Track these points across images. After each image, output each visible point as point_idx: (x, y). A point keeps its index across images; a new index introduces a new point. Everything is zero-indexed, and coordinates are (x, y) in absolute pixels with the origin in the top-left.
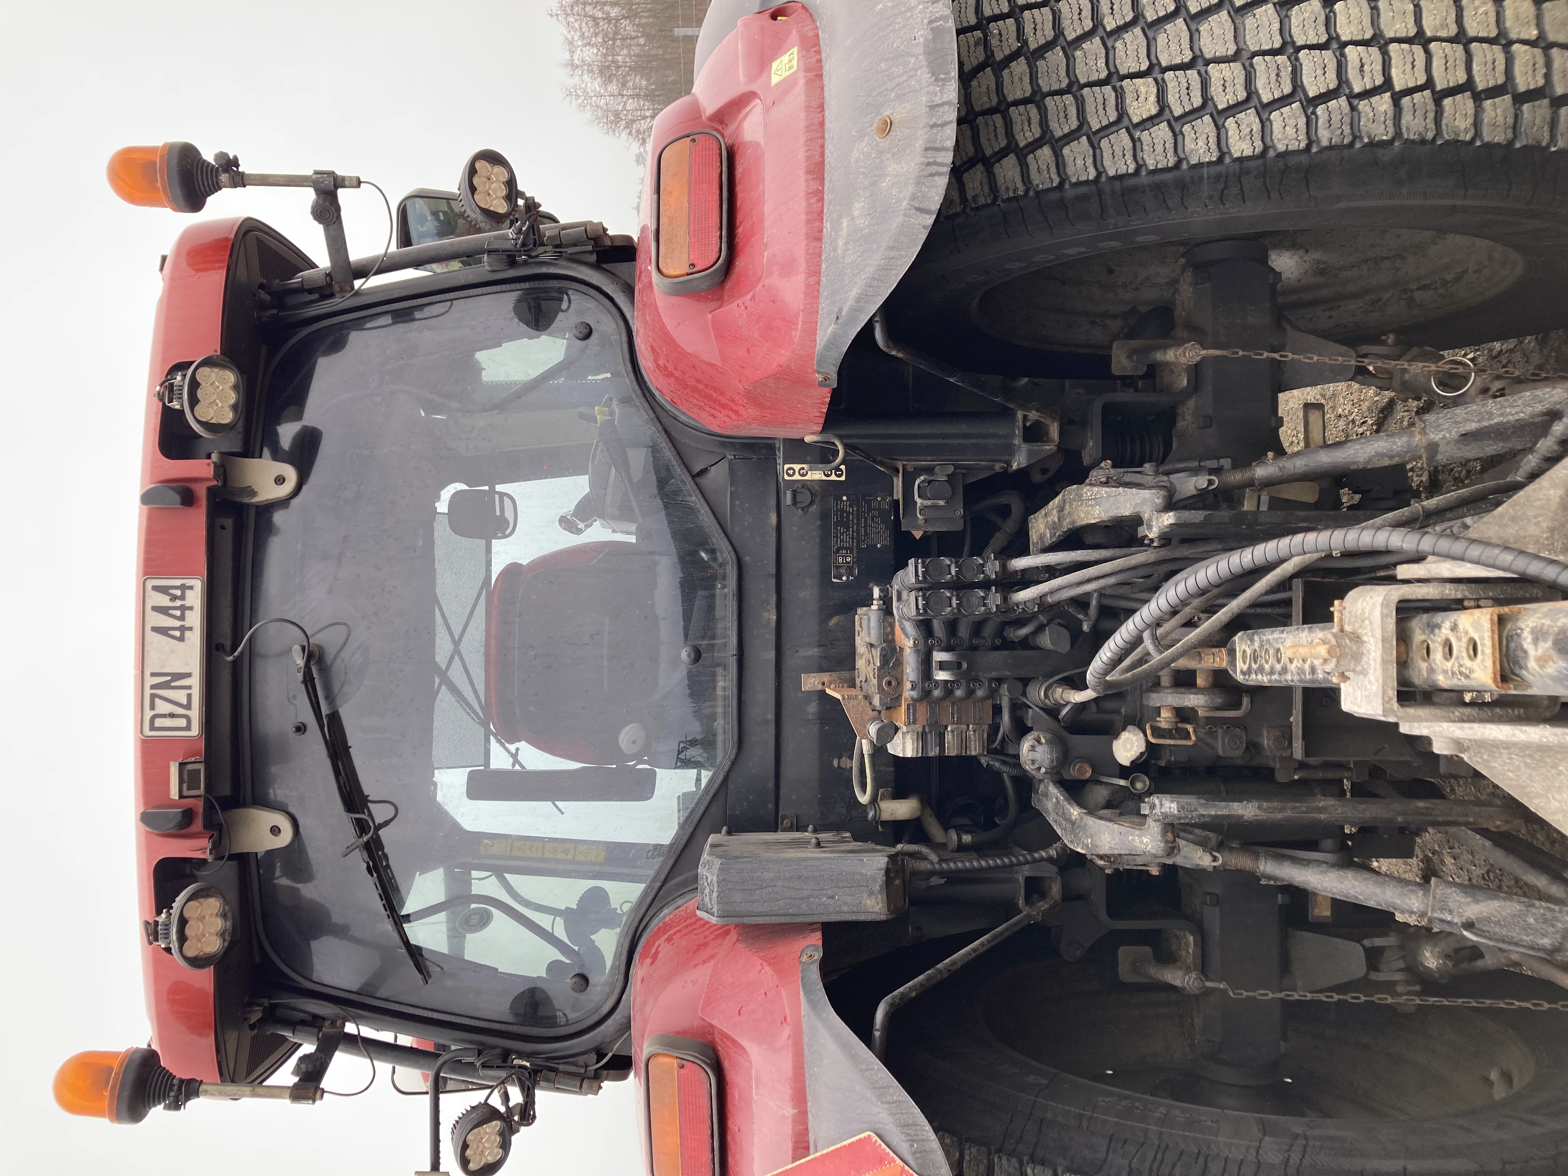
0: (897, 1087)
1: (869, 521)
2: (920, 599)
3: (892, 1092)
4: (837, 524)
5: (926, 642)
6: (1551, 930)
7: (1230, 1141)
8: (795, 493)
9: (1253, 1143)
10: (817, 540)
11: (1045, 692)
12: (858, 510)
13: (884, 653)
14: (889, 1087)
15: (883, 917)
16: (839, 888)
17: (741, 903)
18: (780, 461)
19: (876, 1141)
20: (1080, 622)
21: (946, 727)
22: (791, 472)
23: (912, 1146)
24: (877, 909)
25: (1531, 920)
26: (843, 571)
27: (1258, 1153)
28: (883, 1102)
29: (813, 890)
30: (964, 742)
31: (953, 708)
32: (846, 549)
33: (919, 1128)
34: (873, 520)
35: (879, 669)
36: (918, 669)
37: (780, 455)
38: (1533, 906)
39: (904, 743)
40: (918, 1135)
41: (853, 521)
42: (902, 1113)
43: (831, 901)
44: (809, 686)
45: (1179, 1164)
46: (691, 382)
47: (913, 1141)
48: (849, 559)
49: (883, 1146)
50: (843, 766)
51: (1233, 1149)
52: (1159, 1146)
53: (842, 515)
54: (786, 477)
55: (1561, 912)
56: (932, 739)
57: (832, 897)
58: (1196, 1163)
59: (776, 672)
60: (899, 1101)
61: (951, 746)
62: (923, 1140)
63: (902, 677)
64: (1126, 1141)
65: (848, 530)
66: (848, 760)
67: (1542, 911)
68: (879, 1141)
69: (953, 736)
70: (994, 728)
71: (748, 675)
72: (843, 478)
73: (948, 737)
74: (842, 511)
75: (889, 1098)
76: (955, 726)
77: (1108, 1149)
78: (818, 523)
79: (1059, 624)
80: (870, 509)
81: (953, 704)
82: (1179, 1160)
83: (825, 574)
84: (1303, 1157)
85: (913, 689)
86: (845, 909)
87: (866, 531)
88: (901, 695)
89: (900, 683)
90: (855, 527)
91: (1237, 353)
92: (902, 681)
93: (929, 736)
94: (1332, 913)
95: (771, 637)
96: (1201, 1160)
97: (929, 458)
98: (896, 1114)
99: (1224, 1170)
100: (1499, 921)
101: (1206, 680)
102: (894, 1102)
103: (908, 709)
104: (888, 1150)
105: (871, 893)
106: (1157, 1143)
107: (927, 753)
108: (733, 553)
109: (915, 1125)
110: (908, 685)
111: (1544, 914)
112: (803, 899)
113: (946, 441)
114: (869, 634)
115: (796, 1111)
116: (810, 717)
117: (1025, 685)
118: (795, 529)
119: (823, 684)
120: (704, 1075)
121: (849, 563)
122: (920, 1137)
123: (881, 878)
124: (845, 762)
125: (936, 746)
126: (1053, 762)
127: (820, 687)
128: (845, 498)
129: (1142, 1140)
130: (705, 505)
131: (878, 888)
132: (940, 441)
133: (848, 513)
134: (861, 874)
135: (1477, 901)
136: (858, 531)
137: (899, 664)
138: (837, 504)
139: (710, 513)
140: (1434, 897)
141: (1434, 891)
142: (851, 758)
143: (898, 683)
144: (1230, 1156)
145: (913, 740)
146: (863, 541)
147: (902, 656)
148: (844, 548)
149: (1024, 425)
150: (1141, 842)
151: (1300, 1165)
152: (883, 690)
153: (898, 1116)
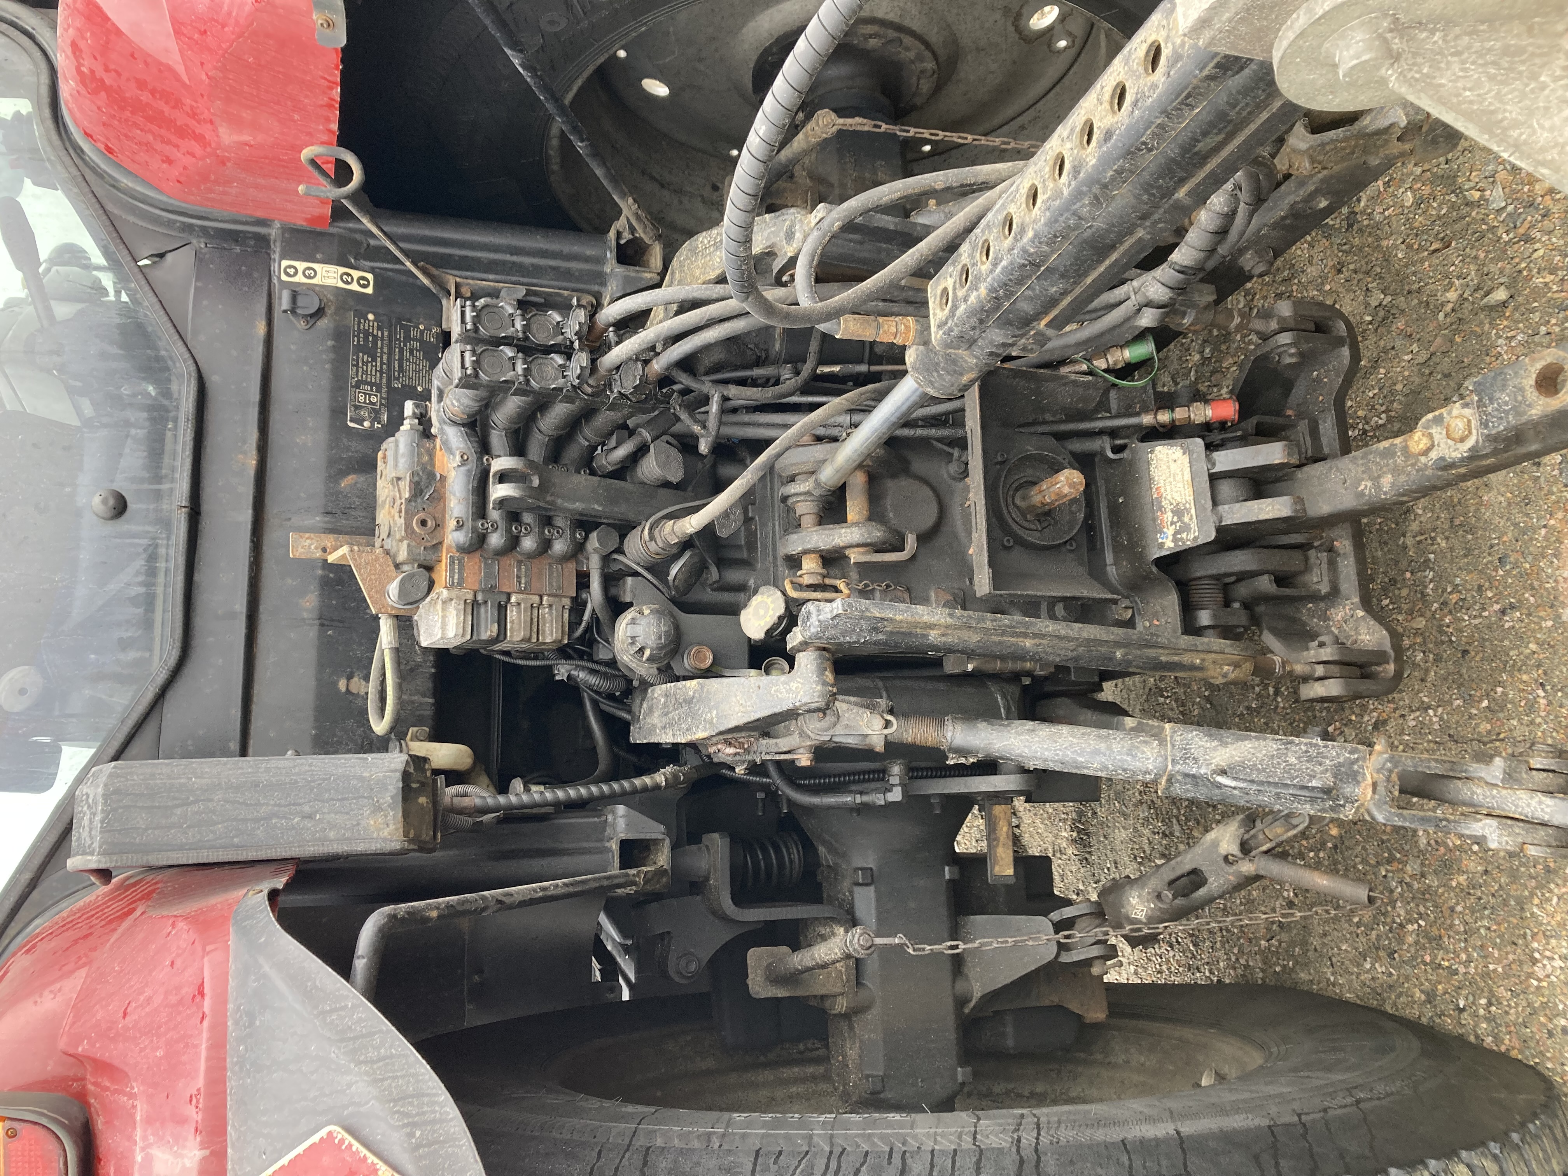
0: (389, 1031)
1: (407, 354)
2: (467, 355)
3: (377, 1041)
4: (359, 348)
5: (480, 459)
6: (1318, 769)
7: (932, 1131)
8: (294, 296)
9: (967, 1130)
10: (327, 366)
11: (651, 529)
12: (390, 336)
13: (416, 478)
14: (375, 1033)
15: (396, 846)
16: (323, 801)
17: (146, 829)
18: (276, 256)
19: (342, 1141)
20: (696, 438)
21: (509, 596)
22: (291, 271)
23: (412, 1135)
24: (385, 833)
25: (1293, 760)
26: (364, 413)
27: (975, 1138)
28: (359, 1063)
29: (279, 805)
30: (535, 624)
31: (519, 569)
32: (371, 384)
33: (426, 1100)
34: (411, 353)
35: (409, 501)
36: (467, 499)
37: (277, 250)
38: (1292, 742)
39: (444, 617)
40: (424, 1113)
41: (382, 348)
42: (394, 1078)
43: (309, 824)
44: (300, 550)
45: (864, 1168)
46: (131, 91)
47: (414, 1125)
48: (374, 399)
49: (356, 1145)
50: (355, 691)
51: (939, 1138)
52: (831, 1152)
53: (366, 339)
54: (284, 277)
55: (1326, 747)
56: (488, 614)
57: (310, 817)
58: (889, 1163)
59: (252, 541)
60: (392, 1056)
61: (516, 626)
62: (434, 1122)
63: (444, 516)
64: (780, 1153)
65: (374, 359)
66: (363, 683)
67: (1304, 748)
68: (349, 1139)
69: (519, 612)
70: (578, 606)
71: (206, 545)
72: (369, 290)
73: (512, 614)
74: (367, 333)
75: (372, 1054)
76: (521, 596)
77: (755, 1164)
78: (330, 343)
79: (668, 442)
80: (408, 338)
81: (520, 563)
82: (862, 1164)
83: (337, 412)
84: (1039, 1134)
85: (460, 526)
86: (332, 834)
87: (401, 366)
88: (440, 543)
89: (439, 526)
90: (385, 357)
91: (880, 127)
92: (444, 522)
93: (482, 610)
94: (1015, 871)
95: (247, 490)
96: (897, 1160)
97: (491, 277)
98: (382, 1080)
99: (932, 1166)
100: (1255, 765)
101: (860, 513)
102: (379, 1060)
103: (452, 563)
104: (364, 1151)
105: (377, 809)
106: (827, 1149)
107: (479, 634)
108: (191, 362)
109: (419, 1095)
110: (452, 524)
111: (1307, 752)
112: (257, 820)
113: (515, 258)
114: (396, 466)
115: (207, 1152)
116: (305, 615)
117: (623, 537)
118: (293, 347)
119: (324, 550)
120: (52, 1145)
121: (374, 404)
122: (429, 1117)
123: (395, 785)
124: (357, 686)
125: (493, 622)
126: (660, 638)
127: (319, 554)
128: (371, 317)
129: (805, 1148)
130: (150, 294)
131: (389, 799)
132: (508, 257)
133: (375, 337)
134: (361, 779)
135: (1225, 744)
136: (389, 363)
137: (438, 498)
138: (359, 323)
139: (158, 306)
140: (1173, 746)
141: (1172, 737)
142: (367, 678)
143: (437, 526)
144: (936, 1147)
145: (458, 610)
146: (398, 379)
147: (444, 487)
148: (366, 383)
149: (618, 244)
150: (789, 691)
151: (1037, 1144)
152: (413, 531)
153: (386, 1083)
